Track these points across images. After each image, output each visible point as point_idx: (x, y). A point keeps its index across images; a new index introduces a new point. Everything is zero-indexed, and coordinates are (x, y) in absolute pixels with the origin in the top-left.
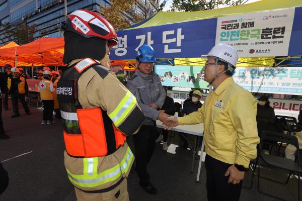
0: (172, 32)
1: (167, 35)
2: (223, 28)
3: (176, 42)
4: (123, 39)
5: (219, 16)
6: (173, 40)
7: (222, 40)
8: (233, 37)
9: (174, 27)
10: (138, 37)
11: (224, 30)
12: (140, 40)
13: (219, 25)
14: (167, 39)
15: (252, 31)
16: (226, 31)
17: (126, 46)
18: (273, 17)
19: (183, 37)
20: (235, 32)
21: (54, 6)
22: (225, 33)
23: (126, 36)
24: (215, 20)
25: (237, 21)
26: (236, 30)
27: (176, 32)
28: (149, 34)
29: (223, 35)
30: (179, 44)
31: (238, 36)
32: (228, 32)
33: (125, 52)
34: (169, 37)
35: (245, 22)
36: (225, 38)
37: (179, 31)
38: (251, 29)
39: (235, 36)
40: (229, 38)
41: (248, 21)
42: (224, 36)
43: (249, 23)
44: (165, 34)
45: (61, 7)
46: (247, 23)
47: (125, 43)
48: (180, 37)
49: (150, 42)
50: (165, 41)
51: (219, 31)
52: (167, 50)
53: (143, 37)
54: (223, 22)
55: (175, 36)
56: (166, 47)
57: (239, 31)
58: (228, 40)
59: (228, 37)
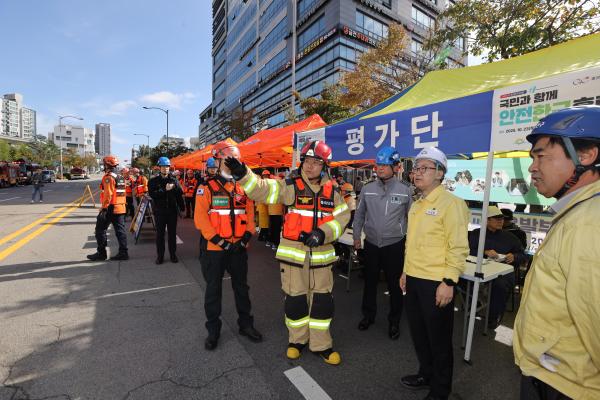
0: (425, 118)
1: (418, 123)
2: (502, 106)
3: (431, 131)
4: (359, 132)
5: (496, 88)
6: (426, 129)
7: (502, 124)
8: (521, 118)
9: (427, 110)
10: (378, 128)
11: (505, 108)
12: (381, 131)
13: (496, 101)
14: (418, 127)
15: (555, 104)
16: (509, 109)
17: (362, 142)
18: (593, 78)
19: (441, 124)
20: (524, 109)
21: (278, 75)
22: (507, 112)
23: (362, 128)
24: (489, 95)
25: (525, 92)
26: (526, 106)
27: (430, 118)
28: (393, 122)
29: (504, 115)
30: (435, 135)
31: (530, 115)
32: (512, 111)
33: (362, 148)
34: (420, 125)
35: (541, 92)
36: (508, 120)
37: (435, 115)
38: (553, 101)
39: (524, 115)
40: (514, 121)
41: (545, 91)
42: (506, 118)
43: (548, 93)
44: (415, 121)
45: (288, 74)
46: (543, 94)
47: (361, 137)
48: (437, 124)
49: (395, 134)
50: (415, 131)
51: (497, 110)
52: (417, 144)
53: (384, 128)
54: (502, 97)
55: (429, 123)
56: (417, 139)
57: (530, 108)
58: (512, 123)
59: (512, 118)
